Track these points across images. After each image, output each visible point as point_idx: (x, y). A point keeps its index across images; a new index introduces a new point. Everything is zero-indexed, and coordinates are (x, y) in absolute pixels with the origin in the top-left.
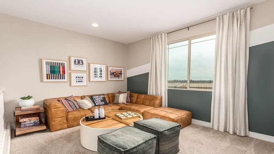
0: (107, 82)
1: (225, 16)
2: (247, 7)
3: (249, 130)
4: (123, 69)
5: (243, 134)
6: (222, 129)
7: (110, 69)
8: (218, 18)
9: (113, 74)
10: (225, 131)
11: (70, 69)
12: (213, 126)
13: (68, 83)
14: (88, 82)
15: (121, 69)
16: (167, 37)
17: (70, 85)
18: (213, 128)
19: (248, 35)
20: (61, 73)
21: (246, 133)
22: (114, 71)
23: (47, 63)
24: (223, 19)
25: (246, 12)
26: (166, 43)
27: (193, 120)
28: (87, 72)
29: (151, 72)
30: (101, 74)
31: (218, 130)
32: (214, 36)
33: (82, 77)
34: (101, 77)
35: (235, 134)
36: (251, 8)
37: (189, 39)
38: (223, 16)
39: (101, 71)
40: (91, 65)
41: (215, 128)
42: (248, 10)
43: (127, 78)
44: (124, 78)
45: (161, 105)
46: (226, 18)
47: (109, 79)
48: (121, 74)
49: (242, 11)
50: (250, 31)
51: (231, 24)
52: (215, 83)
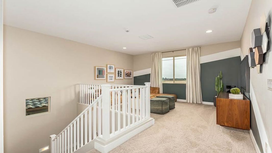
0: (124, 79)
1: (190, 49)
2: (199, 47)
3: (203, 101)
4: (132, 71)
5: (200, 103)
6: (191, 102)
7: (125, 71)
8: (187, 49)
9: (127, 74)
10: (193, 103)
11: (107, 72)
12: (187, 101)
13: (106, 80)
14: (115, 80)
15: (131, 71)
16: (162, 54)
17: (107, 82)
18: (187, 102)
19: (199, 58)
20: (103, 74)
21: (201, 102)
22: (127, 73)
23: (98, 69)
24: (189, 50)
25: (198, 49)
26: (161, 58)
27: (177, 99)
28: (114, 73)
29: (152, 73)
30: (121, 74)
31: (190, 103)
32: (186, 57)
33: (112, 77)
34: (121, 76)
35: (197, 103)
36: (200, 48)
37: (174, 57)
38: (189, 49)
39: (121, 73)
40: (117, 69)
41: (188, 102)
42: (199, 48)
43: (134, 77)
44: (132, 77)
45: (159, 93)
46: (190, 50)
47: (125, 78)
48: (131, 74)
49: (197, 48)
50: (200, 56)
51: (193, 53)
52: (187, 79)
